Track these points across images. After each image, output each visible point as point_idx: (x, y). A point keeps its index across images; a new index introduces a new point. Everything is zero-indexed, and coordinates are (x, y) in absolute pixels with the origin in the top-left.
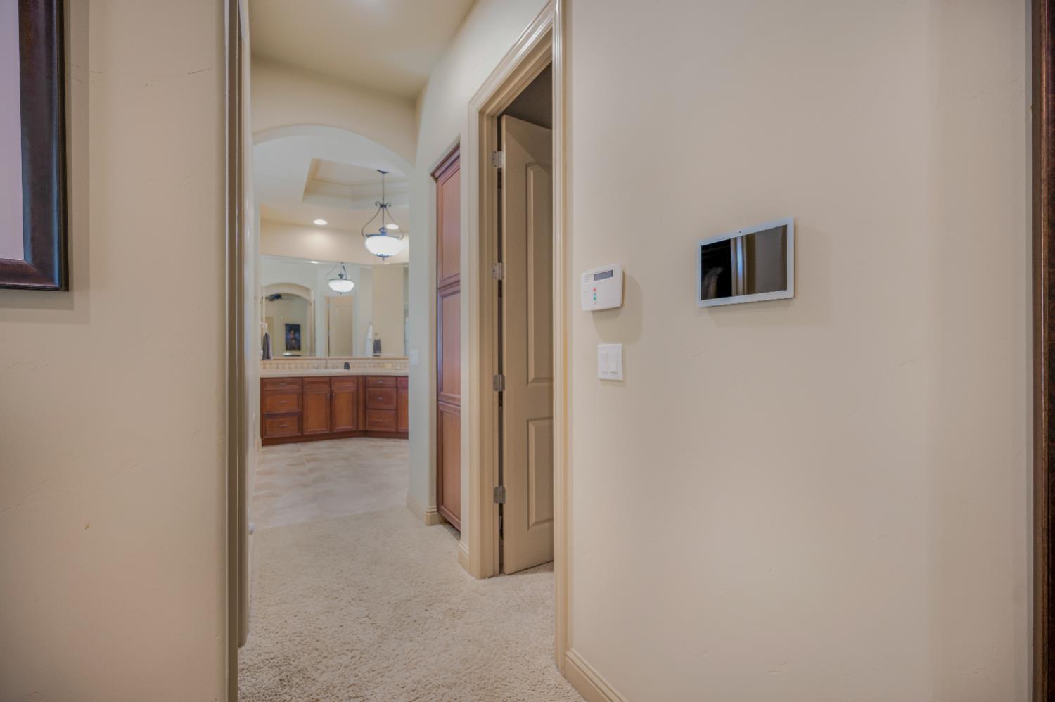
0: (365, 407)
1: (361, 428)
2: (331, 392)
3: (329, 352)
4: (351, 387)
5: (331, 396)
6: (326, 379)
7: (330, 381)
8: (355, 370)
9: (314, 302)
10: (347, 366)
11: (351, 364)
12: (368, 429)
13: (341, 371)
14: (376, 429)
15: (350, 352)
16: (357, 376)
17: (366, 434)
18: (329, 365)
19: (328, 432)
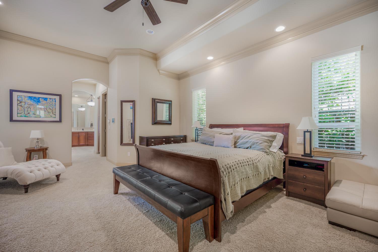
0: (88, 139)
1: (86, 144)
2: (79, 136)
3: (78, 126)
4: (84, 134)
5: (79, 137)
6: (77, 133)
7: (78, 133)
8: (85, 131)
9: (73, 112)
10: (83, 130)
11: (84, 129)
12: (88, 144)
13: (82, 131)
14: (90, 144)
15: (84, 126)
16: (86, 132)
17: (88, 145)
18: (78, 129)
19: (78, 145)
